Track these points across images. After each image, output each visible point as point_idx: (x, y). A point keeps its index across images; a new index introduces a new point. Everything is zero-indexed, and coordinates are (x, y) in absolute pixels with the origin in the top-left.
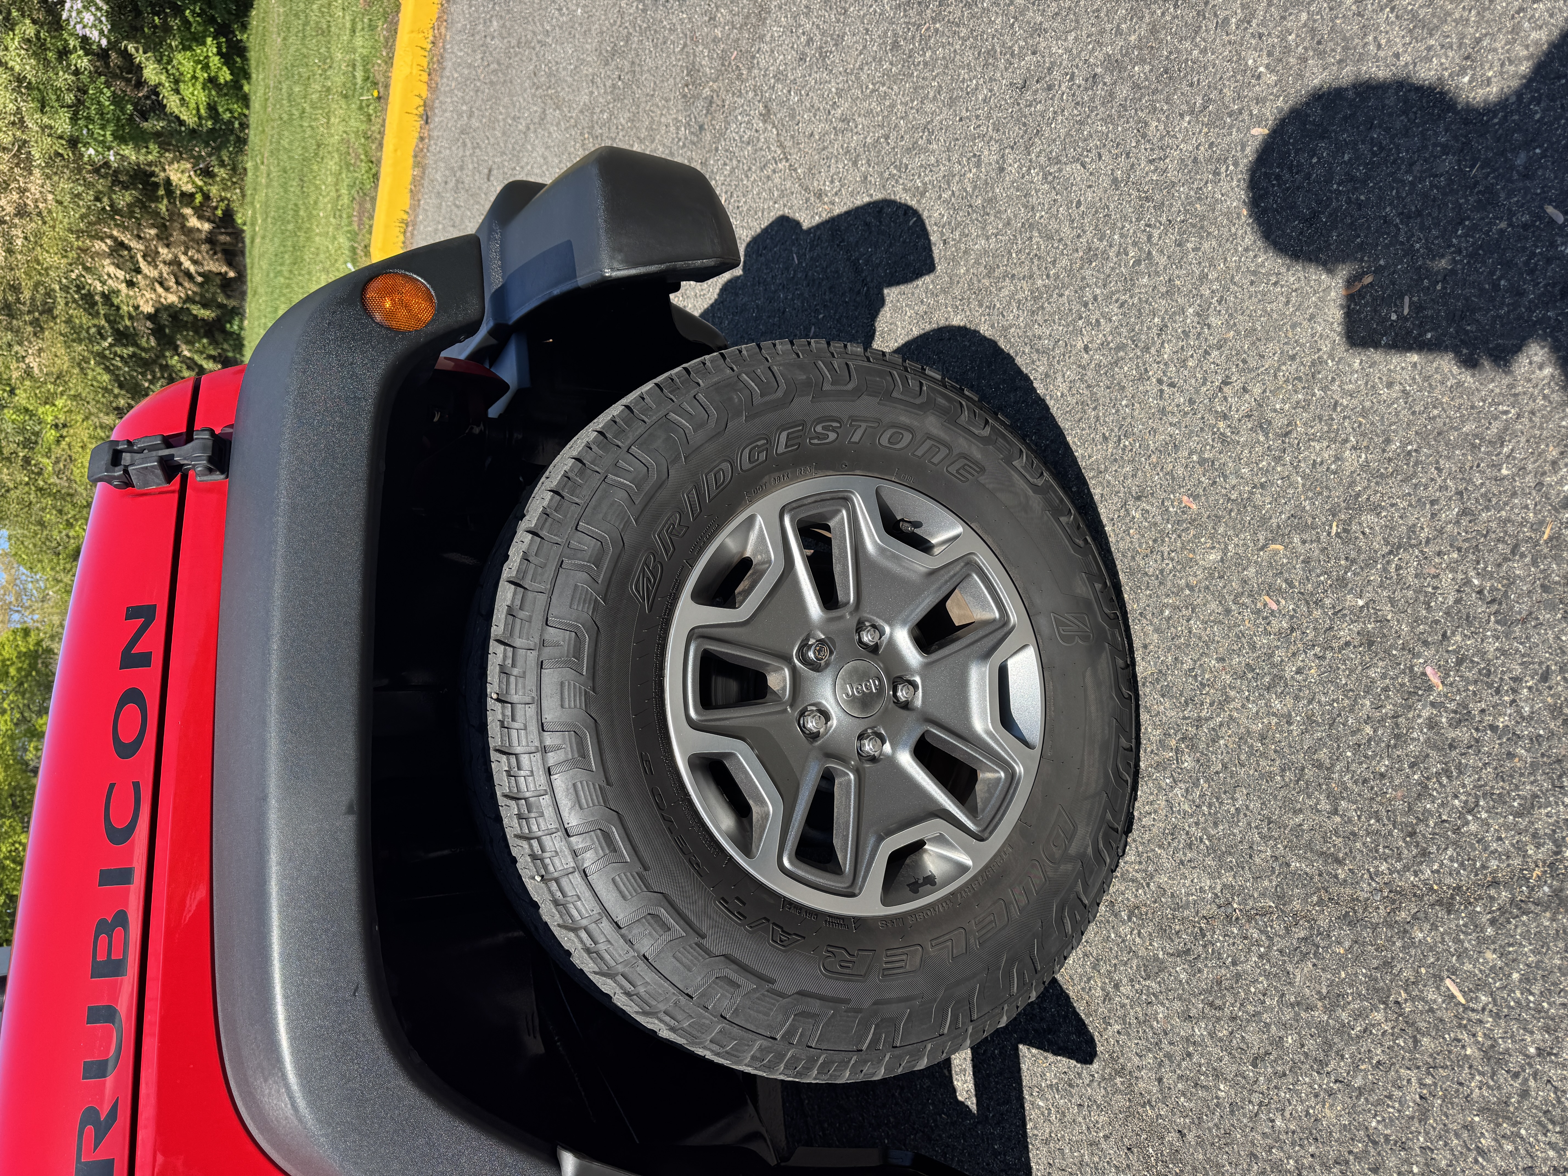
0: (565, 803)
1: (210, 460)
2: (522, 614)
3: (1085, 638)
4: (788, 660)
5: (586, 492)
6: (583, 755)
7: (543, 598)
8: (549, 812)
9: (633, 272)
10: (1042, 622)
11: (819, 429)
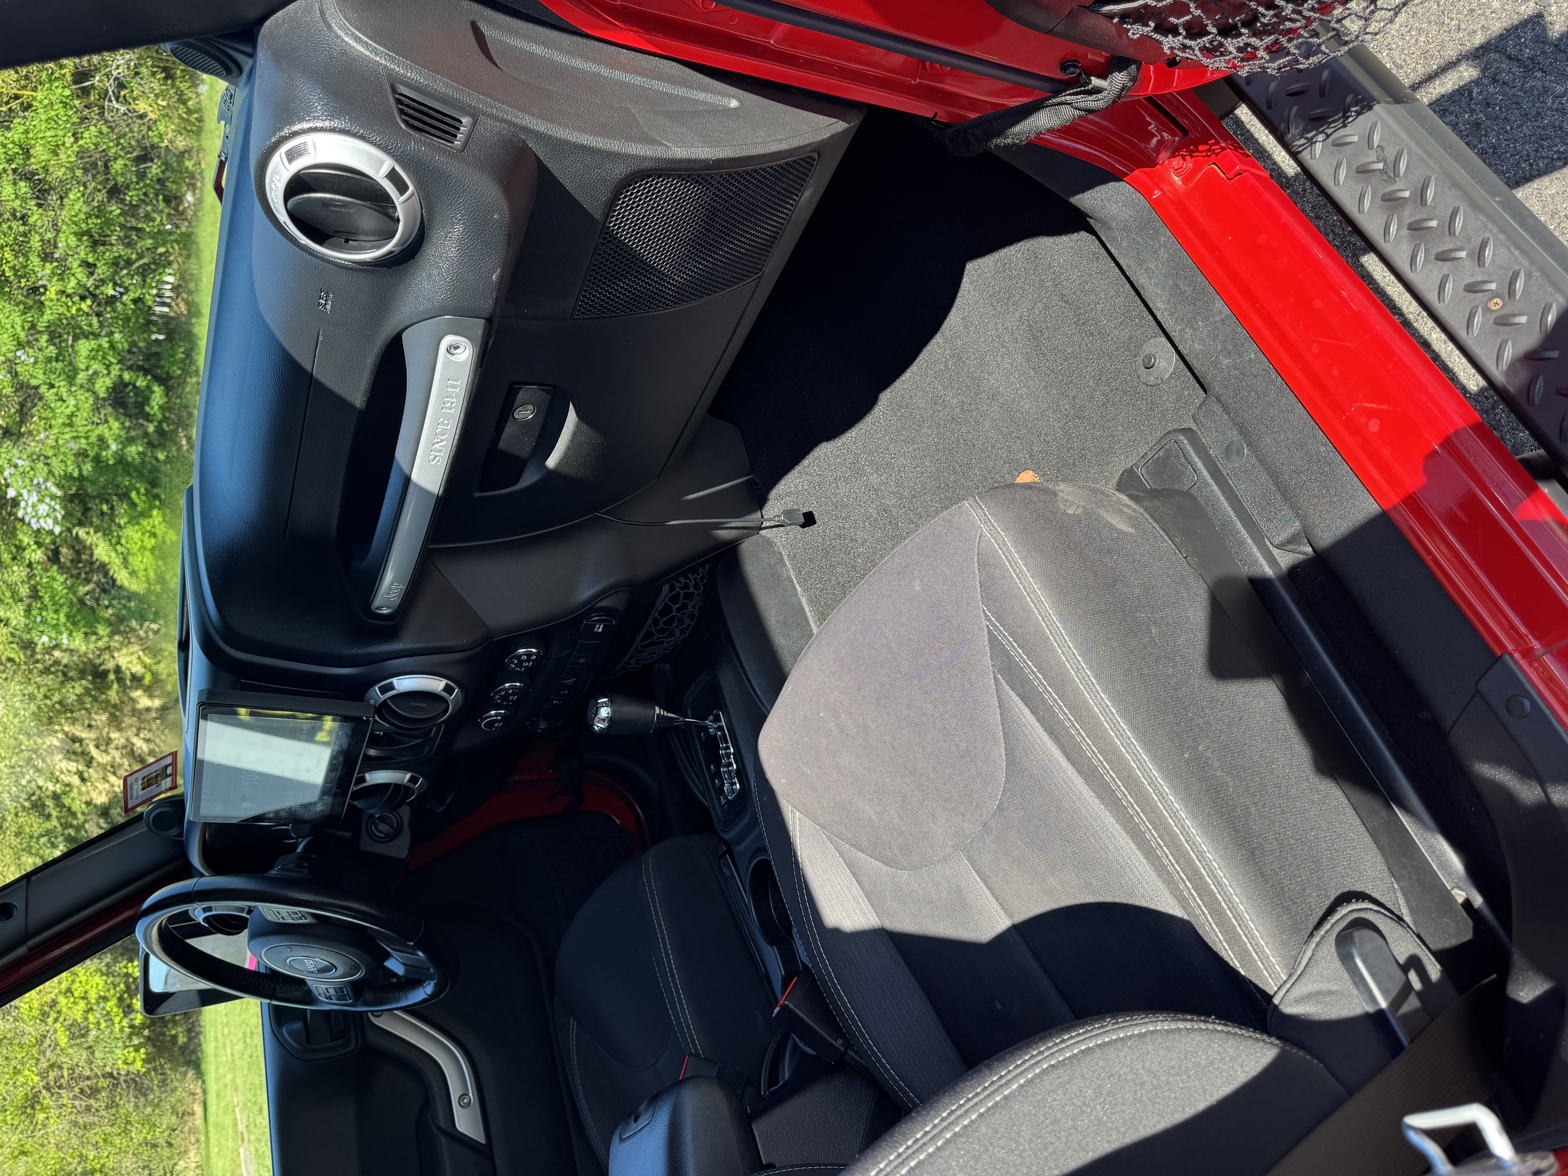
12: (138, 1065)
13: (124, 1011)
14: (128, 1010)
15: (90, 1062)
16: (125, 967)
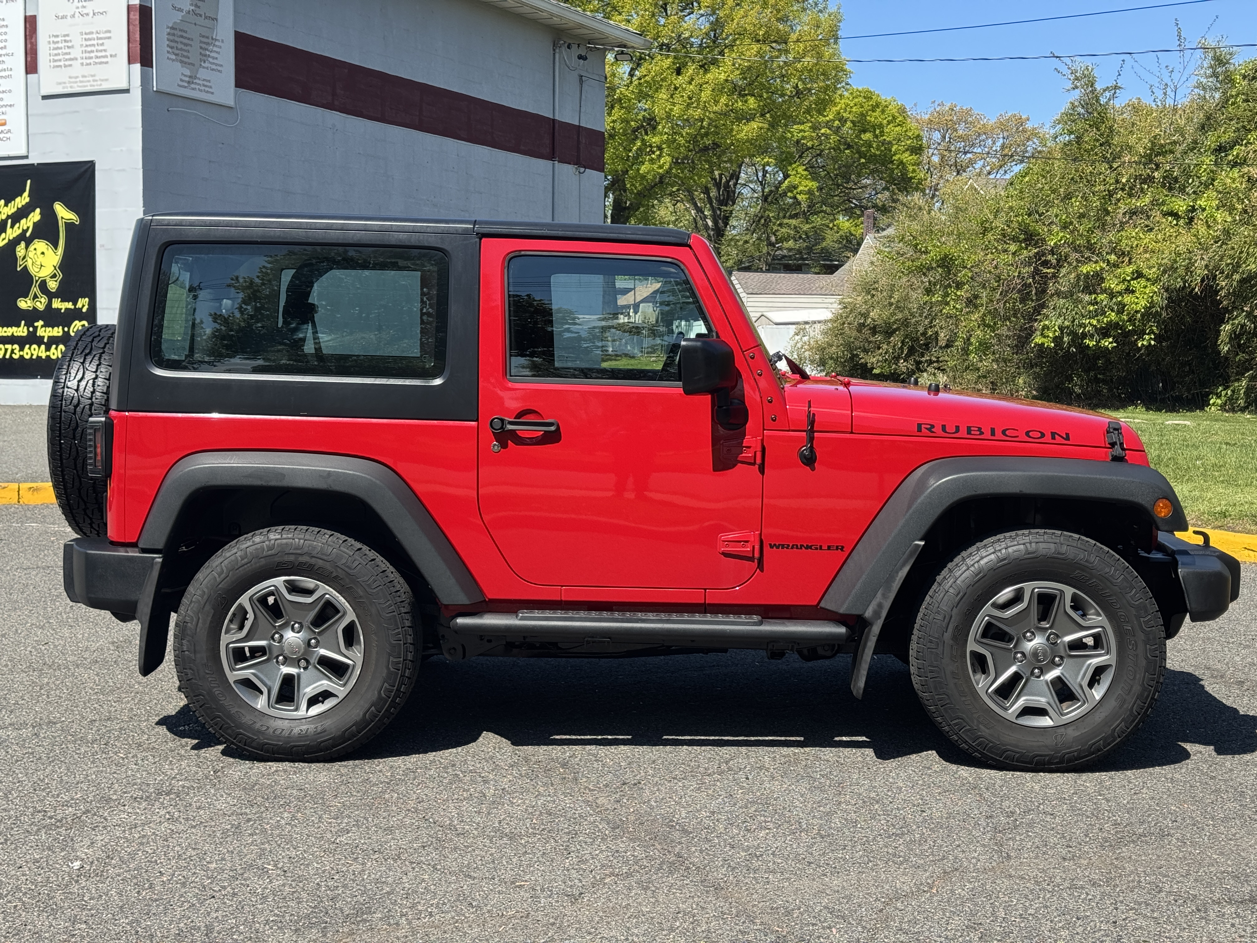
0: (1015, 548)
1: (1116, 456)
2: (1070, 540)
3: (1056, 745)
4: (1051, 628)
5: (1109, 560)
6: (1029, 554)
7: (1075, 545)
8: (1012, 544)
9: (1181, 578)
10: (1062, 730)
11: (1133, 642)
12: (1039, 340)
13: (1103, 328)
14: (1104, 332)
15: (1058, 293)
16: (1152, 332)
